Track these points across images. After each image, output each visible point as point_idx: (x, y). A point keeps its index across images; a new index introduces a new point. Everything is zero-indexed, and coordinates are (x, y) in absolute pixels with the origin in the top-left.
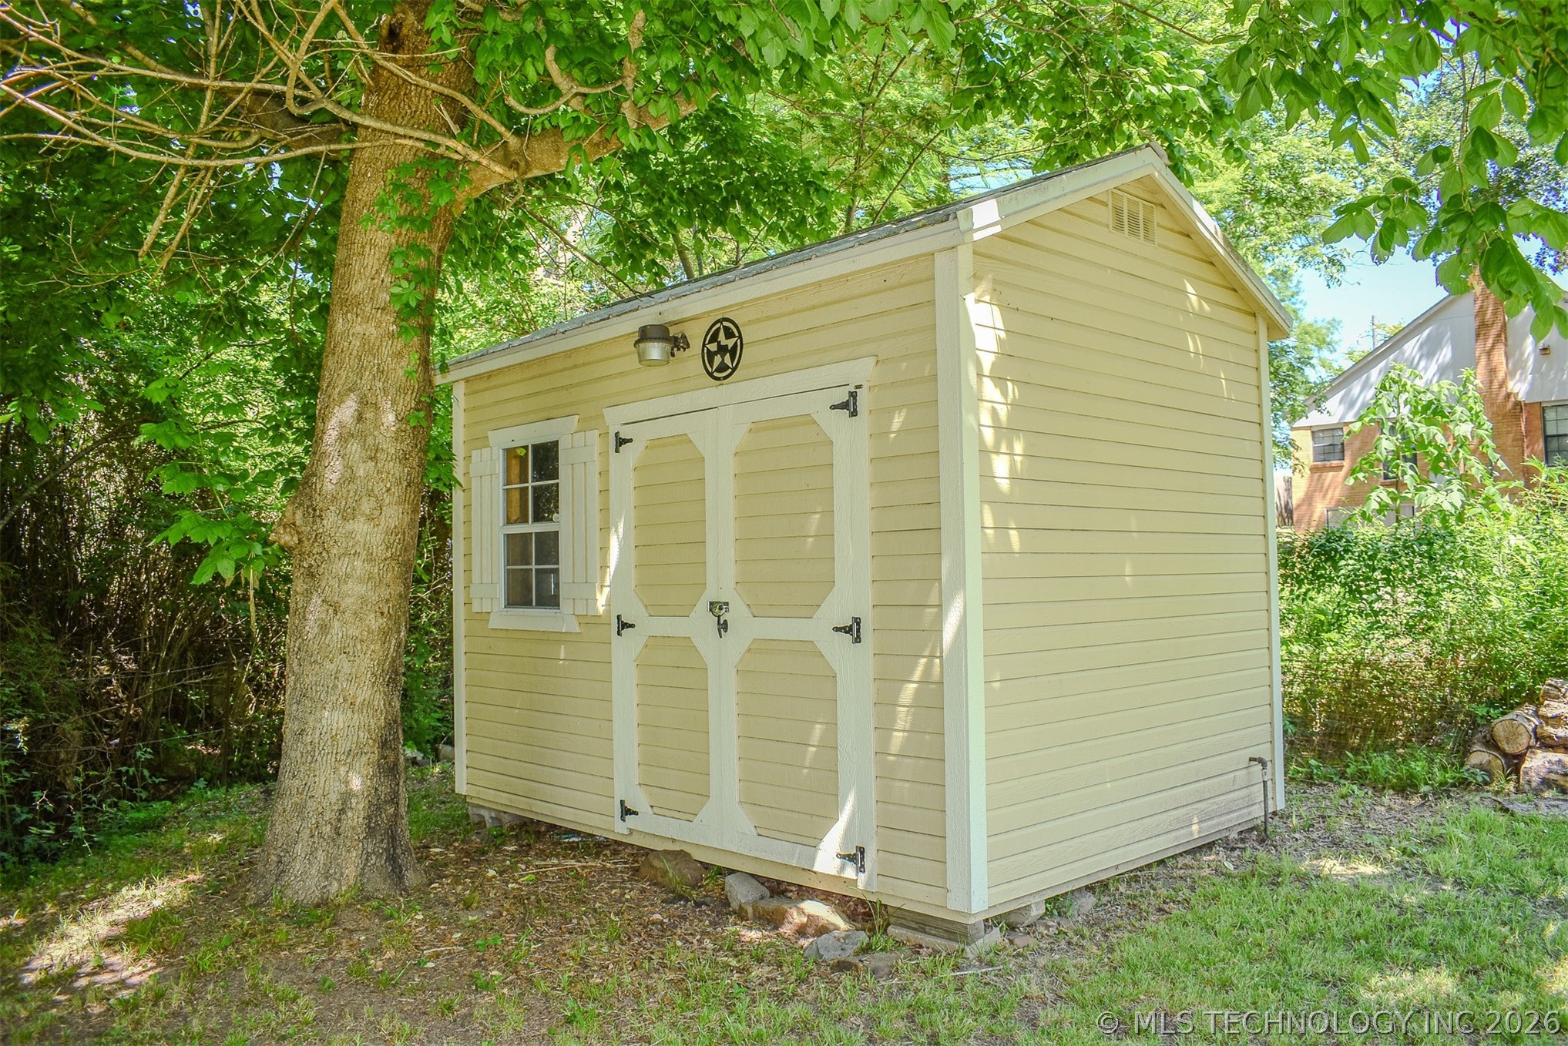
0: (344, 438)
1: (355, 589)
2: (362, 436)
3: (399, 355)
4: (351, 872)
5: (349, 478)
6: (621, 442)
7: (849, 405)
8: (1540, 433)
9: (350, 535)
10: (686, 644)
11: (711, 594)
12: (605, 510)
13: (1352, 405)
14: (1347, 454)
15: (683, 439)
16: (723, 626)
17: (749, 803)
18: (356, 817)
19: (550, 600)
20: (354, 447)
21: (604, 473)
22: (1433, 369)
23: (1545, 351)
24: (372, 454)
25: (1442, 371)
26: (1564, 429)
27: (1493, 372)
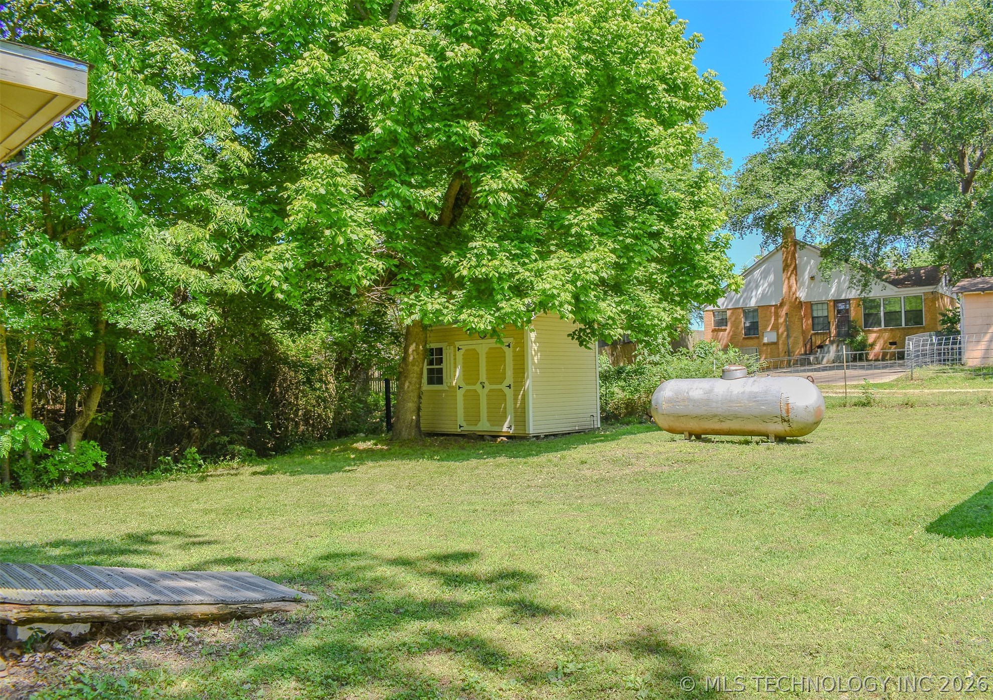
0: (413, 351)
2: (416, 351)
3: (422, 335)
4: (413, 434)
5: (414, 358)
6: (459, 349)
7: (509, 346)
8: (810, 316)
9: (414, 369)
10: (475, 391)
11: (480, 381)
12: (455, 363)
13: (731, 300)
14: (729, 323)
15: (474, 350)
16: (483, 387)
17: (489, 421)
18: (414, 423)
19: (440, 381)
20: (415, 353)
21: (455, 355)
22: (766, 285)
23: (812, 278)
24: (418, 354)
25: (770, 285)
26: (820, 314)
27: (790, 287)
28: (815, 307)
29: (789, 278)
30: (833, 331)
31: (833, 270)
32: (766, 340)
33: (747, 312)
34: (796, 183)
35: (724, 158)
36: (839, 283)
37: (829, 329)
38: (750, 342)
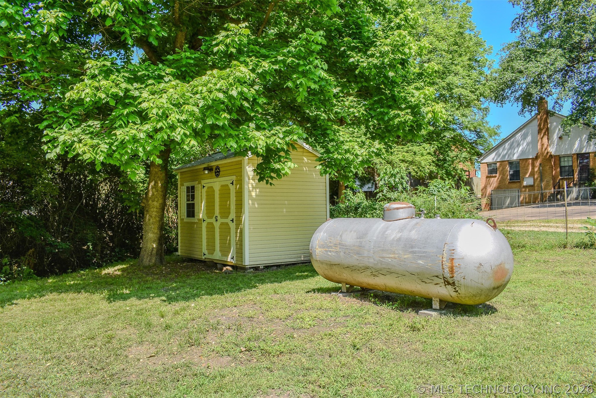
0: (152, 188)
1: (154, 213)
2: (155, 188)
3: (161, 174)
4: (153, 261)
5: (153, 195)
6: (204, 187)
7: (232, 183)
8: (558, 166)
9: (153, 204)
10: (212, 224)
11: (215, 215)
12: (201, 199)
13: (499, 155)
14: (498, 172)
15: (212, 187)
16: (217, 220)
17: (220, 251)
18: (154, 252)
19: (193, 216)
20: (154, 190)
21: (201, 192)
22: (525, 144)
23: (560, 138)
24: (157, 191)
25: (528, 144)
26: (566, 164)
27: (543, 145)
28: (562, 159)
29: (542, 138)
30: (576, 176)
31: (573, 126)
32: (525, 183)
33: (511, 163)
34: (542, 60)
35: (487, 46)
36: (581, 141)
37: (573, 175)
38: (514, 185)
